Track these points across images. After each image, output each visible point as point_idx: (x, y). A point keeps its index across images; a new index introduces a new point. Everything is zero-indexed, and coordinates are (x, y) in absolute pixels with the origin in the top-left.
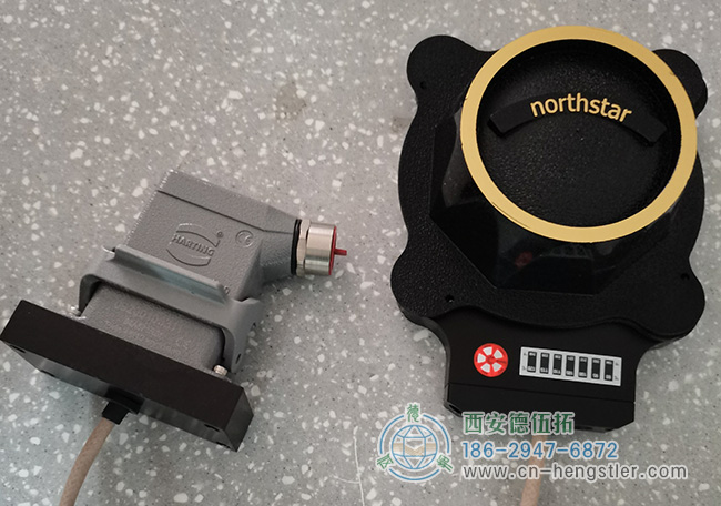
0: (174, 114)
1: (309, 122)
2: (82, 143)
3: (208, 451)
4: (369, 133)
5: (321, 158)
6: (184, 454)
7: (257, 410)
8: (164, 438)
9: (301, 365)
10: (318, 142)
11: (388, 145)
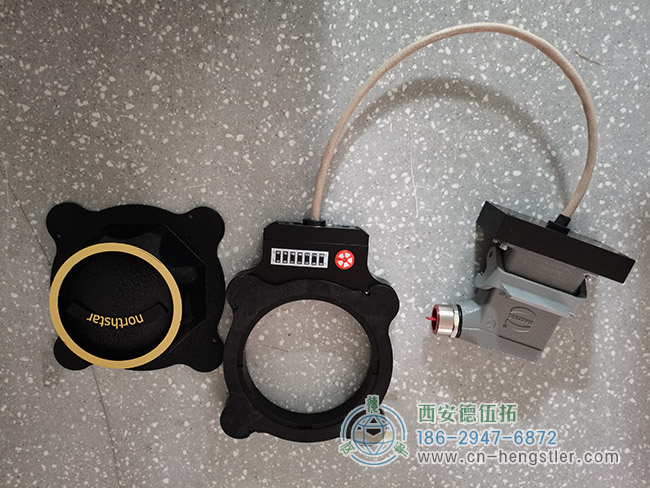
0: (527, 398)
1: (447, 396)
2: (581, 377)
3: (502, 200)
4: (411, 390)
5: (439, 374)
6: (516, 198)
7: (474, 225)
8: (528, 207)
9: (449, 252)
10: (441, 384)
11: (399, 384)
